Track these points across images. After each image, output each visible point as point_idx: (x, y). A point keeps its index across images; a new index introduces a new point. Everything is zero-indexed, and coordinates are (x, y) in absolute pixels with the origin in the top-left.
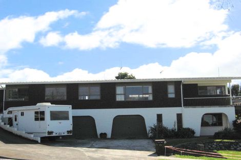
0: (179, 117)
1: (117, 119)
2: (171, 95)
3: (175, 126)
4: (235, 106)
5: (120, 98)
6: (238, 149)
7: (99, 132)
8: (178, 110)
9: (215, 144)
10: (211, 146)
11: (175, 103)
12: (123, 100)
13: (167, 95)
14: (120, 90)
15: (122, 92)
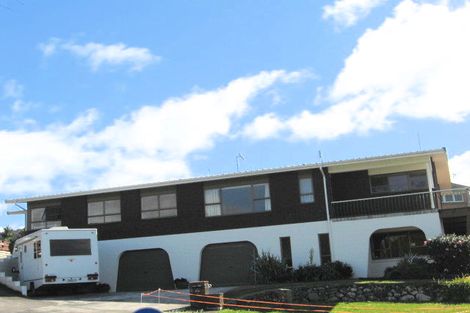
0: (324, 240)
1: (209, 251)
2: (308, 198)
3: (311, 258)
4: (439, 211)
5: (212, 212)
6: (404, 298)
7: (176, 276)
8: (320, 227)
9: (353, 289)
10: (345, 295)
11: (313, 213)
12: (219, 214)
13: (299, 200)
14: (211, 196)
15: (217, 200)
